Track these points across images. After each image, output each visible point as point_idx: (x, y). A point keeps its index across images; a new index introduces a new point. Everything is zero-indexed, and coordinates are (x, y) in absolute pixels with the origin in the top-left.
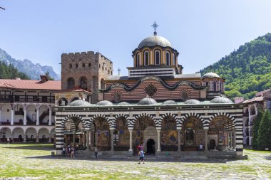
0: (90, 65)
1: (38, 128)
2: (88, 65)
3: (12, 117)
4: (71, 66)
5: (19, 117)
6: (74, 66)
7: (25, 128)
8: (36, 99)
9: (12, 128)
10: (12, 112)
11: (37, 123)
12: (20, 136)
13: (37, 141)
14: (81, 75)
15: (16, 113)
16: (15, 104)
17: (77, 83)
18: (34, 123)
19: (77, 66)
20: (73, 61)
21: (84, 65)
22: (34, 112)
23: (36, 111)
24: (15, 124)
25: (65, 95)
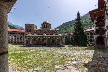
1: (20, 40)
2: (31, 27)
3: (14, 38)
5: (15, 38)
6: (28, 27)
7: (17, 40)
8: (19, 34)
9: (13, 40)
10: (14, 37)
12: (16, 42)
13: (20, 43)
15: (15, 37)
16: (14, 35)
18: (19, 39)
23: (19, 36)
24: (14, 39)
25: (26, 33)
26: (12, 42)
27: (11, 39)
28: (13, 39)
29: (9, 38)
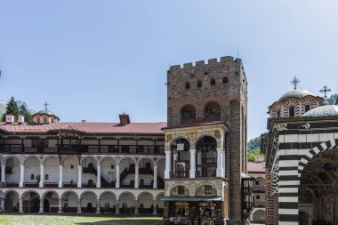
0: (225, 80)
1: (118, 192)
2: (221, 81)
3: (80, 178)
4: (188, 86)
5: (89, 176)
6: (194, 86)
7: (98, 192)
8: (112, 150)
9: (79, 192)
10: (80, 168)
11: (118, 185)
12: (90, 205)
13: (117, 212)
14: (207, 100)
15: (85, 171)
16: (84, 156)
17: (200, 114)
18: (112, 185)
19: (200, 85)
20: (193, 76)
21: (213, 82)
22: (110, 170)
23: (113, 167)
24: (84, 186)
25: (183, 132)
26: (72, 204)
27: (65, 186)
28: (73, 185)
29: (51, 180)
